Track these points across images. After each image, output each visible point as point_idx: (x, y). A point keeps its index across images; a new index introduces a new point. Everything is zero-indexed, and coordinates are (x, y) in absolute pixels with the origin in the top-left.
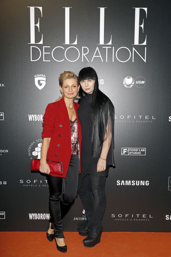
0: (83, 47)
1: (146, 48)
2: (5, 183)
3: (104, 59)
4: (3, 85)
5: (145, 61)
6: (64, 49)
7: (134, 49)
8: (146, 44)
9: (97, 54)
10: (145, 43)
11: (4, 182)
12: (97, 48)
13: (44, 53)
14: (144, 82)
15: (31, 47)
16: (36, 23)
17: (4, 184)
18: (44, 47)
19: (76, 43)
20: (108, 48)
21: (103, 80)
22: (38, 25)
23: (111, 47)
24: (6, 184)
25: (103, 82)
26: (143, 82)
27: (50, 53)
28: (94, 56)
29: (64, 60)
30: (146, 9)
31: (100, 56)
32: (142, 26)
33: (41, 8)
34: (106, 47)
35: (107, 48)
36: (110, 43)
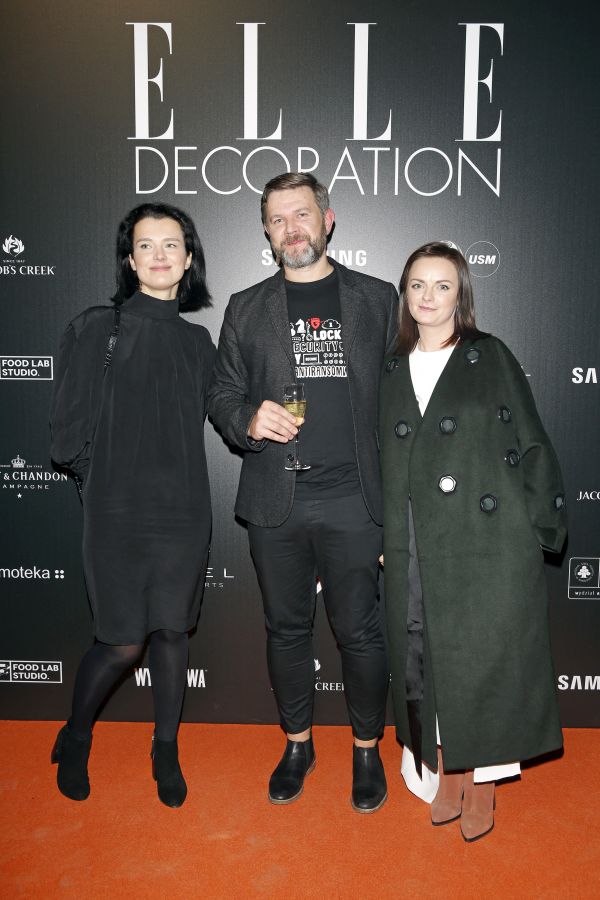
0: (300, 149)
1: (499, 150)
2: (59, 574)
3: (368, 186)
4: (50, 271)
5: (497, 192)
6: (240, 153)
7: (461, 153)
8: (499, 139)
9: (346, 170)
10: (496, 137)
11: (57, 572)
12: (346, 152)
13: (177, 168)
14: (494, 257)
15: (138, 149)
16: (152, 73)
17: (57, 577)
18: (177, 149)
19: (277, 135)
20: (380, 152)
21: (364, 253)
22: (159, 80)
23: (388, 149)
24: (62, 577)
25: (364, 260)
26: (491, 260)
27: (195, 168)
28: (336, 177)
29: (240, 188)
30: (499, 28)
31: (356, 177)
32: (488, 81)
33: (167, 27)
34: (373, 146)
35: (376, 150)
36: (387, 136)
